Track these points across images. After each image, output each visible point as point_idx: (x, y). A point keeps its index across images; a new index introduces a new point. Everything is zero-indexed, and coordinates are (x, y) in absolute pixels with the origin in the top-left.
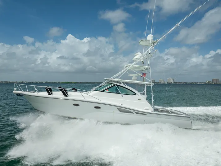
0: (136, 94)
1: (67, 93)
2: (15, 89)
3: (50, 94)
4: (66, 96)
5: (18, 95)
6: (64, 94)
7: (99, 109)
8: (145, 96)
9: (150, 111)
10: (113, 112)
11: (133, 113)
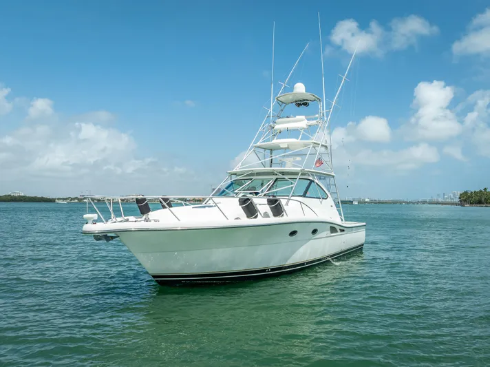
0: (328, 196)
10: (326, 236)
11: (337, 232)
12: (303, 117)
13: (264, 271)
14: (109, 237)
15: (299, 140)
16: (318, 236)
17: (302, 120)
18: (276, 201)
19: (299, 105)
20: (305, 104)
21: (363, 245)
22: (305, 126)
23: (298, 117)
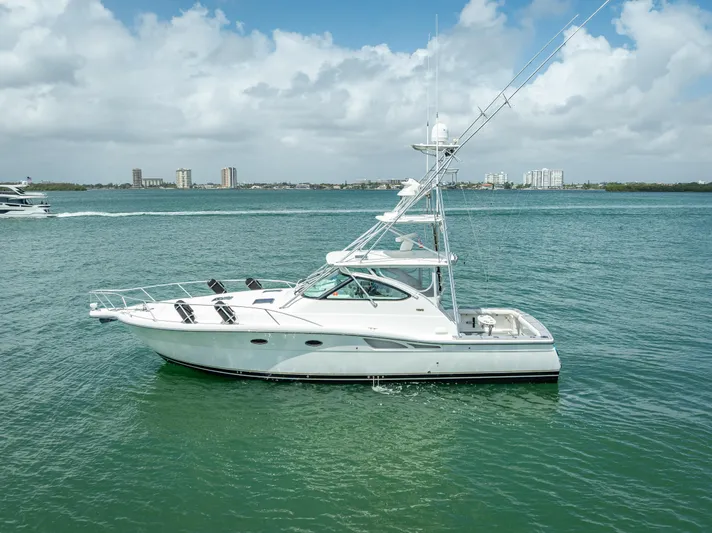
0: (409, 296)
1: (231, 314)
2: (94, 305)
3: (188, 321)
4: (231, 322)
5: (104, 320)
6: (225, 318)
7: (319, 346)
8: (435, 299)
9: (448, 338)
10: (354, 349)
21: (557, 373)
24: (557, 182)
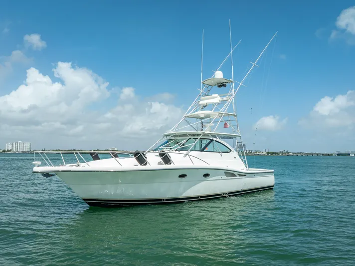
0: (231, 150)
10: (220, 178)
11: (236, 176)
12: (217, 95)
13: (161, 200)
14: (49, 175)
15: (212, 112)
16: (209, 178)
17: (217, 97)
18: (164, 154)
19: (220, 86)
20: (224, 86)
21: (273, 186)
22: (218, 102)
23: (213, 95)
24: (27, 149)
